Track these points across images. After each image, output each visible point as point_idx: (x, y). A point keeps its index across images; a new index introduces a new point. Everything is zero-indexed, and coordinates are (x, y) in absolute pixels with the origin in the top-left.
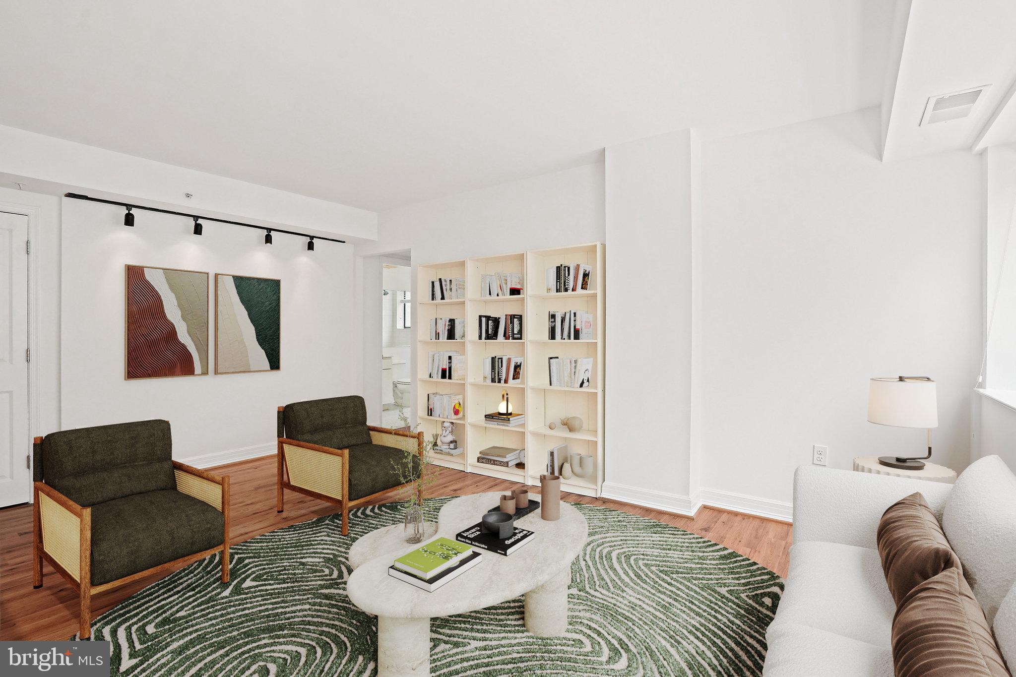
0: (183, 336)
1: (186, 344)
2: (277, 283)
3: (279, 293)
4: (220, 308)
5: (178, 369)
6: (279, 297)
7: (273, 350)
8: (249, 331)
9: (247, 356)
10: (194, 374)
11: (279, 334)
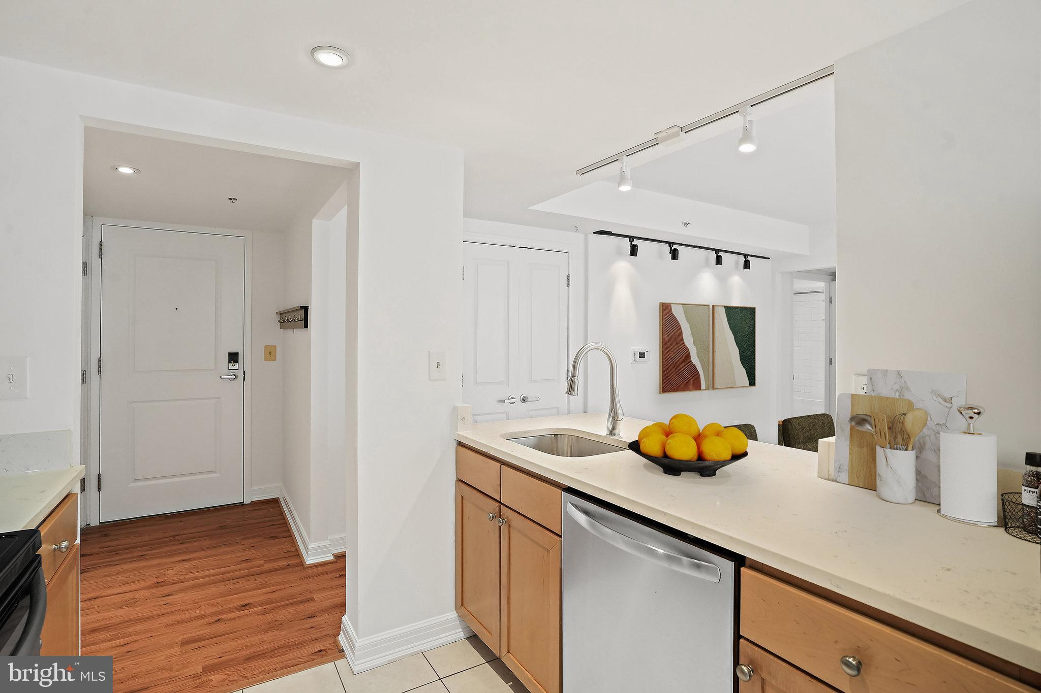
0: (695, 360)
1: (696, 365)
2: (752, 310)
3: (755, 319)
4: (716, 334)
5: (691, 387)
6: (755, 322)
7: (751, 369)
8: (735, 352)
9: (734, 375)
10: (700, 389)
11: (755, 354)
